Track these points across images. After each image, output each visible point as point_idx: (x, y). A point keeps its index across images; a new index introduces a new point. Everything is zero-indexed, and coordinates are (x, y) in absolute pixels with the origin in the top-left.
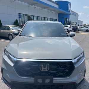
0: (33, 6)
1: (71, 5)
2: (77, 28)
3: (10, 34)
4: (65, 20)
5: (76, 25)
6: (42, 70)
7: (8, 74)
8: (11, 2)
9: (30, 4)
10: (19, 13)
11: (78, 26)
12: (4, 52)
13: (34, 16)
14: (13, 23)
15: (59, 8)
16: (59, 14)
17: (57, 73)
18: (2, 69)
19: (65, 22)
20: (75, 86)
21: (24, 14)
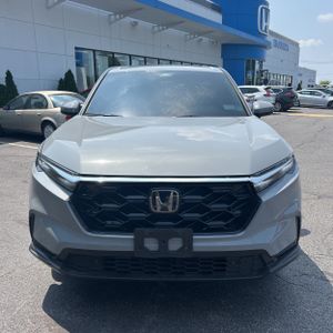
0: (129, 20)
1: (267, 11)
2: (294, 97)
3: (47, 123)
4: (248, 69)
5: (290, 85)
6: (158, 210)
7: (50, 229)
8: (48, 8)
9: (115, 15)
10: (76, 48)
11: (299, 88)
12: (37, 163)
13: (130, 56)
14: (57, 84)
15: (225, 22)
16: (223, 46)
17: (204, 219)
18: (33, 216)
19: (250, 75)
20: (265, 265)
21: (94, 51)
